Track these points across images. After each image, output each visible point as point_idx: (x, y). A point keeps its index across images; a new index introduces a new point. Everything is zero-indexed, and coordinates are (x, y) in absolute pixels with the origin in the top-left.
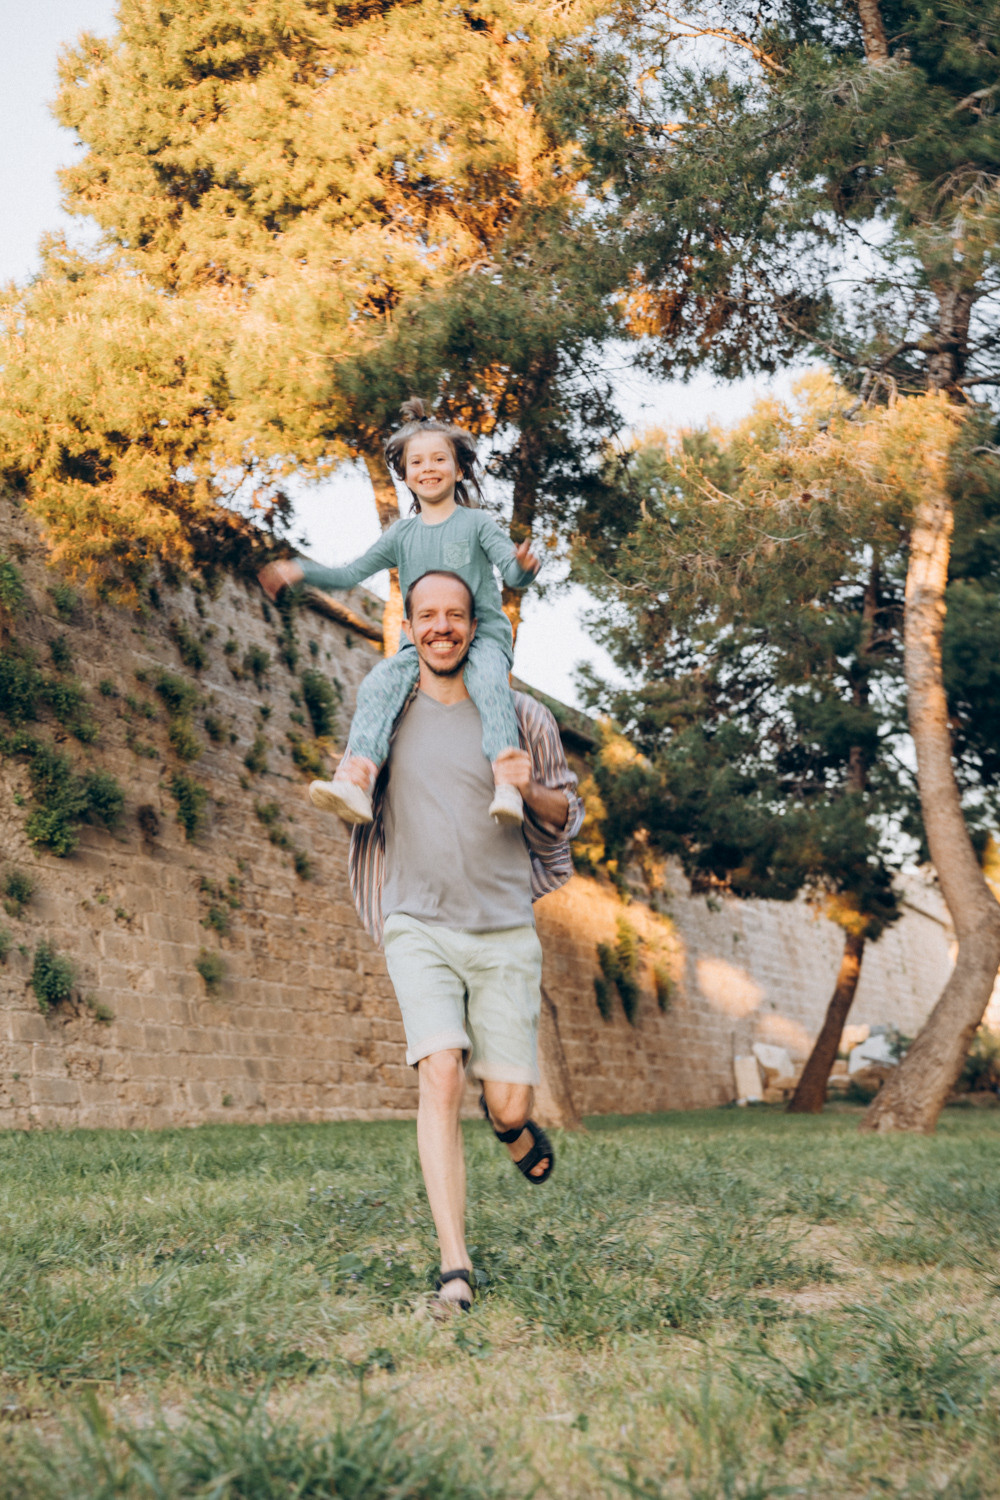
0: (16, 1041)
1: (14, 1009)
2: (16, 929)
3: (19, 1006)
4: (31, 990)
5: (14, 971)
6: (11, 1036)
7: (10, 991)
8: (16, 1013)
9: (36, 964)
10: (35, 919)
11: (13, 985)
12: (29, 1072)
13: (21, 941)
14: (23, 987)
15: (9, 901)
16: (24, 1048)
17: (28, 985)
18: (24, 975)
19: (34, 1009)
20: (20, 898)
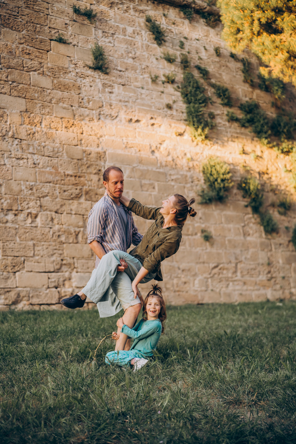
0: (283, 263)
1: (282, 251)
2: (283, 220)
3: (285, 249)
4: (291, 244)
5: (282, 236)
6: (281, 261)
7: (280, 244)
8: (283, 253)
9: (293, 233)
10: (293, 215)
11: (282, 242)
12: (290, 275)
13: (286, 224)
14: (287, 243)
15: (280, 209)
16: (287, 266)
17: (289, 241)
18: (288, 237)
19: (293, 251)
20: (285, 208)
